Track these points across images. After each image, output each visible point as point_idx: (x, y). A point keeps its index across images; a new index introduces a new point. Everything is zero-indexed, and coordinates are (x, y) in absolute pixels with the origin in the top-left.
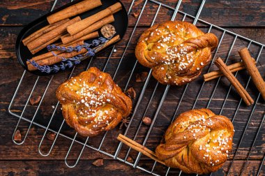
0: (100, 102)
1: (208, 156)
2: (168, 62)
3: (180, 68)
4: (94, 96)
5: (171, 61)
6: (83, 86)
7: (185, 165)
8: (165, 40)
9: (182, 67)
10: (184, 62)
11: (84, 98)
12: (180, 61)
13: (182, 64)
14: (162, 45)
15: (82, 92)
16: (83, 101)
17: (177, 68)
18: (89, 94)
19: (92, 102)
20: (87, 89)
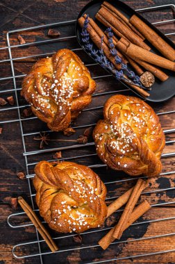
0: (58, 99)
1: (60, 213)
2: (113, 127)
3: (112, 143)
4: (63, 92)
5: (115, 131)
6: (73, 79)
7: (42, 196)
8: (135, 118)
9: (114, 145)
10: (119, 144)
11: (59, 82)
12: (119, 141)
13: (116, 143)
14: (129, 116)
15: (66, 79)
16: (56, 81)
17: (111, 140)
18: (64, 86)
19: (56, 91)
20: (70, 84)
